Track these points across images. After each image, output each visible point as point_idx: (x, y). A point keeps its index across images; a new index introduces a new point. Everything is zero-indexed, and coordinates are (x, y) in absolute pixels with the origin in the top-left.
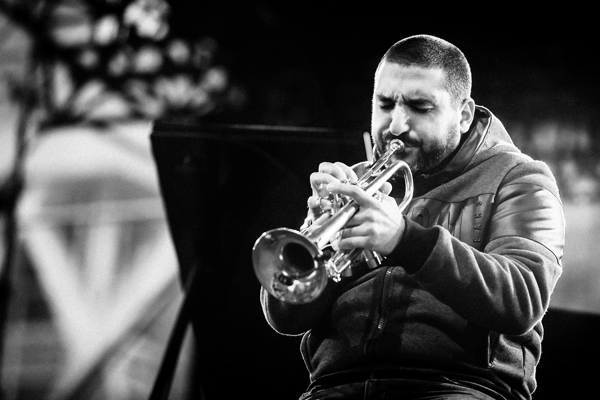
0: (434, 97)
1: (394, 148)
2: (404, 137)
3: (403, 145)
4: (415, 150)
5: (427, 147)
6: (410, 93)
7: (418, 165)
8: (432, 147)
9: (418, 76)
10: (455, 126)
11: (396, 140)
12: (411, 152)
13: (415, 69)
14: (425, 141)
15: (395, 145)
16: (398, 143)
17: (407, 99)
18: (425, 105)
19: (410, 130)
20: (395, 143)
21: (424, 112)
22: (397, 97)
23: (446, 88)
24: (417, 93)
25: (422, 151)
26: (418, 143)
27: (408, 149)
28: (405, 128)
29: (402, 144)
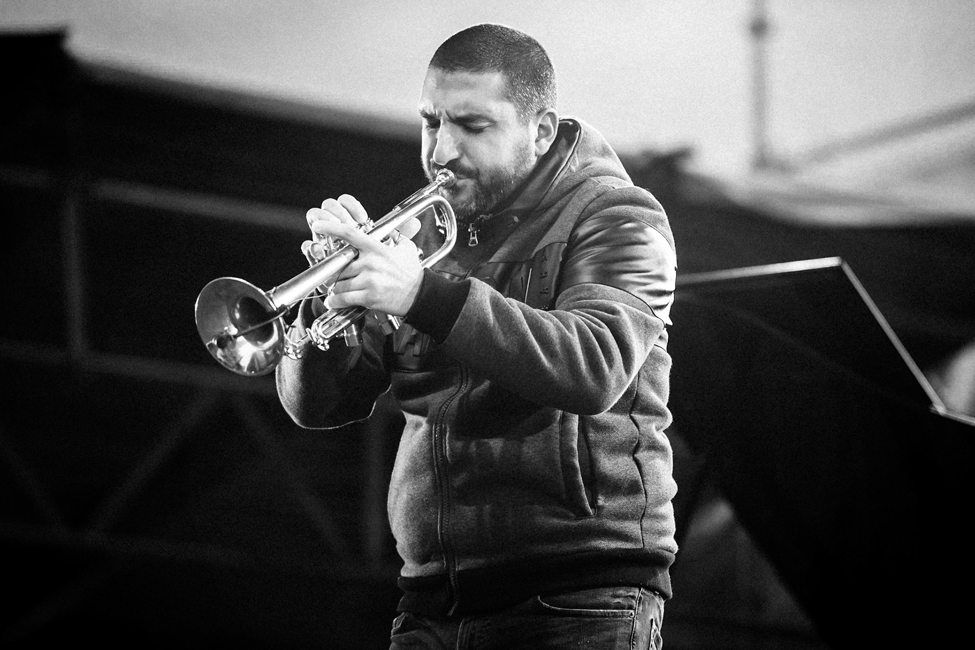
0: (490, 111)
1: (440, 181)
2: (453, 165)
3: (453, 177)
4: (469, 183)
5: (485, 179)
6: (457, 107)
7: (476, 203)
8: (492, 178)
9: (468, 85)
10: (527, 148)
11: (445, 170)
12: (465, 186)
13: (463, 75)
14: (482, 171)
15: (442, 176)
16: (446, 174)
17: (453, 115)
18: (477, 122)
19: (461, 156)
20: (442, 173)
21: (479, 131)
22: (440, 114)
23: (508, 98)
24: (466, 106)
25: (479, 183)
26: (473, 174)
27: (460, 183)
28: (455, 155)
29: (451, 174)
